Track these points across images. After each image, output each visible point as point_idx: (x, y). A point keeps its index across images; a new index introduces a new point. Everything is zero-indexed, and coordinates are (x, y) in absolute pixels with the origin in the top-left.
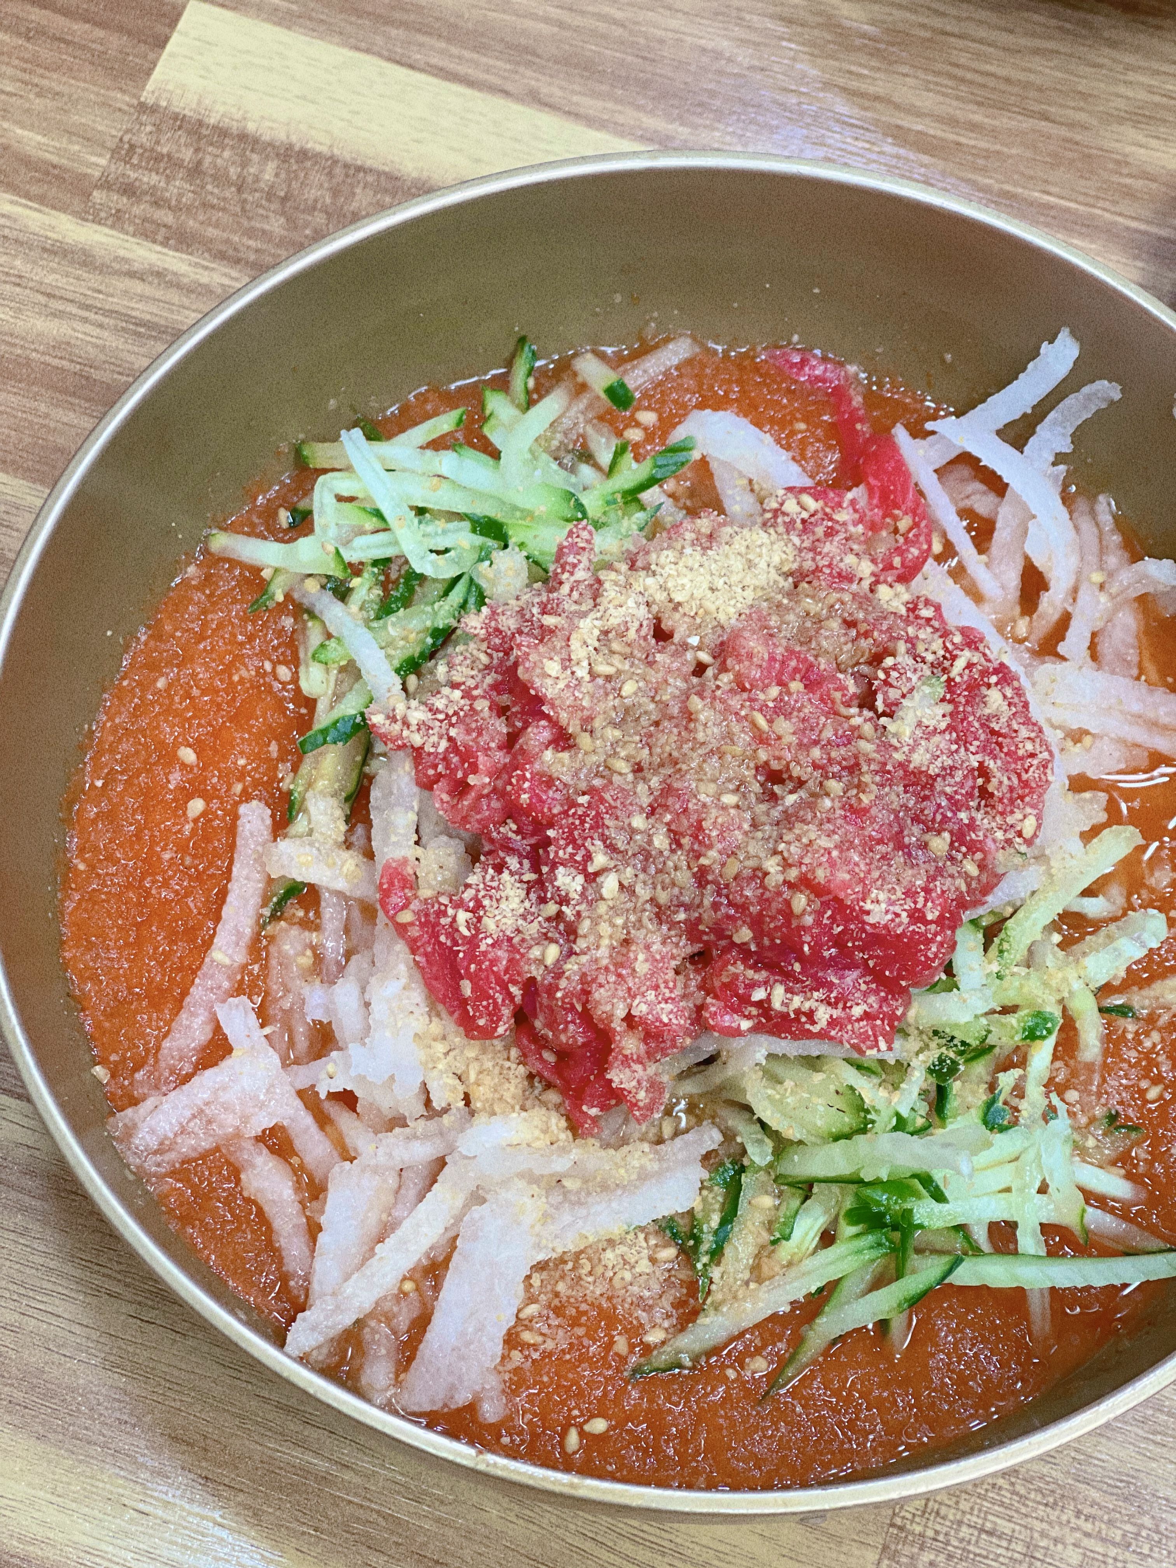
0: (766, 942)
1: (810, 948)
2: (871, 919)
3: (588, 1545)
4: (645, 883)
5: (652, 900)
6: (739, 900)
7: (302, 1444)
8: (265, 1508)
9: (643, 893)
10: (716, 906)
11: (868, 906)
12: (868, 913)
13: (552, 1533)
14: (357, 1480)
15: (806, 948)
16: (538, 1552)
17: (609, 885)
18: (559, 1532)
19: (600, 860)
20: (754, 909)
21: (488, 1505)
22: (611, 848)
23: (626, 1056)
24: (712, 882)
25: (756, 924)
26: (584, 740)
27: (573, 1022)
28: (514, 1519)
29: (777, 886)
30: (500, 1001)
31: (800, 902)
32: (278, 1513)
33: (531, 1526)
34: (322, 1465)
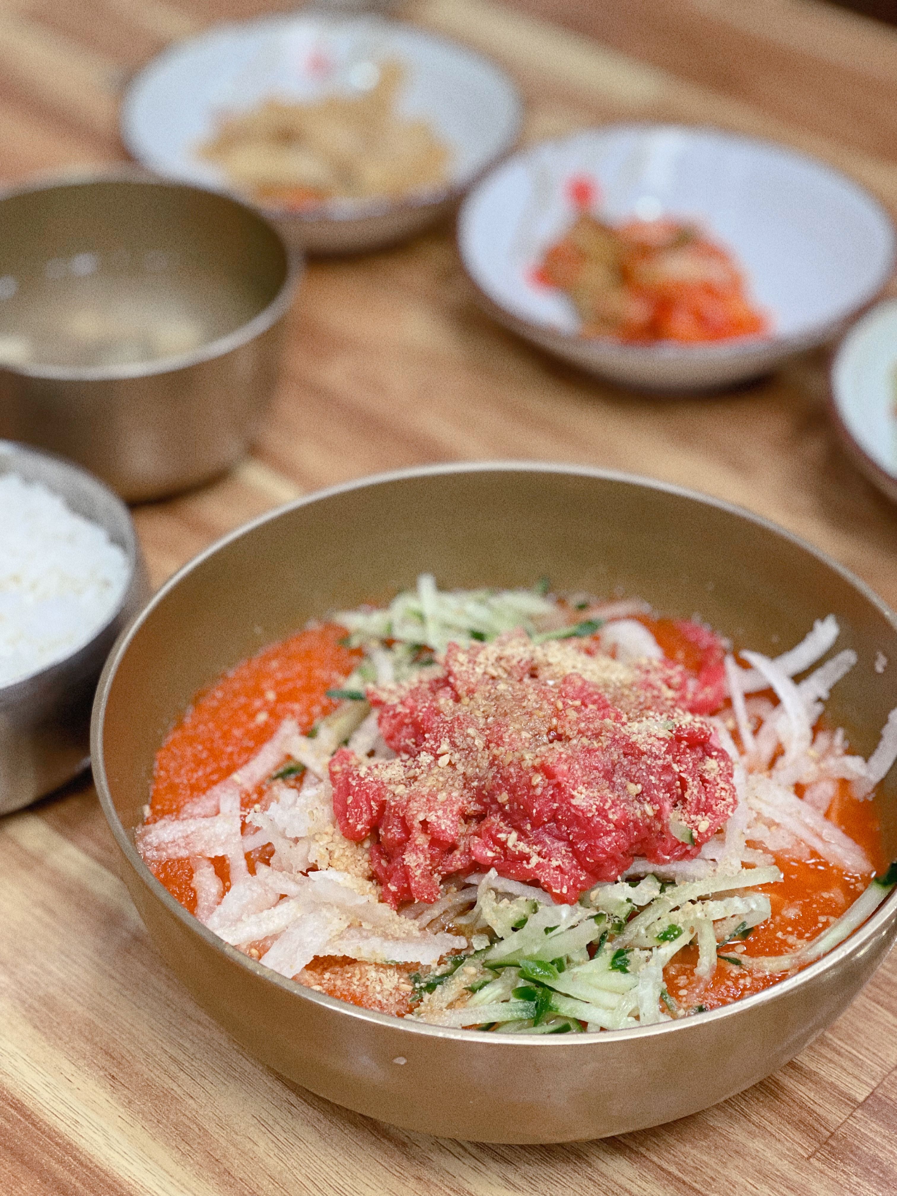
0: (515, 807)
1: (537, 812)
2: (574, 802)
3: (308, 1183)
4: (463, 764)
5: (464, 774)
6: (505, 774)
7: (173, 1079)
8: (136, 1101)
9: (461, 768)
10: (494, 777)
11: (575, 793)
12: (573, 797)
13: (290, 1170)
14: (195, 1106)
15: (534, 811)
16: (277, 1176)
17: (444, 761)
18: (295, 1171)
19: (445, 747)
20: (513, 781)
21: (262, 1144)
22: (453, 744)
23: (416, 846)
24: (496, 765)
25: (512, 790)
26: (465, 700)
27: (397, 826)
28: (272, 1156)
29: (528, 767)
30: (364, 809)
31: (538, 779)
32: (142, 1106)
33: (280, 1162)
34: (179, 1090)
